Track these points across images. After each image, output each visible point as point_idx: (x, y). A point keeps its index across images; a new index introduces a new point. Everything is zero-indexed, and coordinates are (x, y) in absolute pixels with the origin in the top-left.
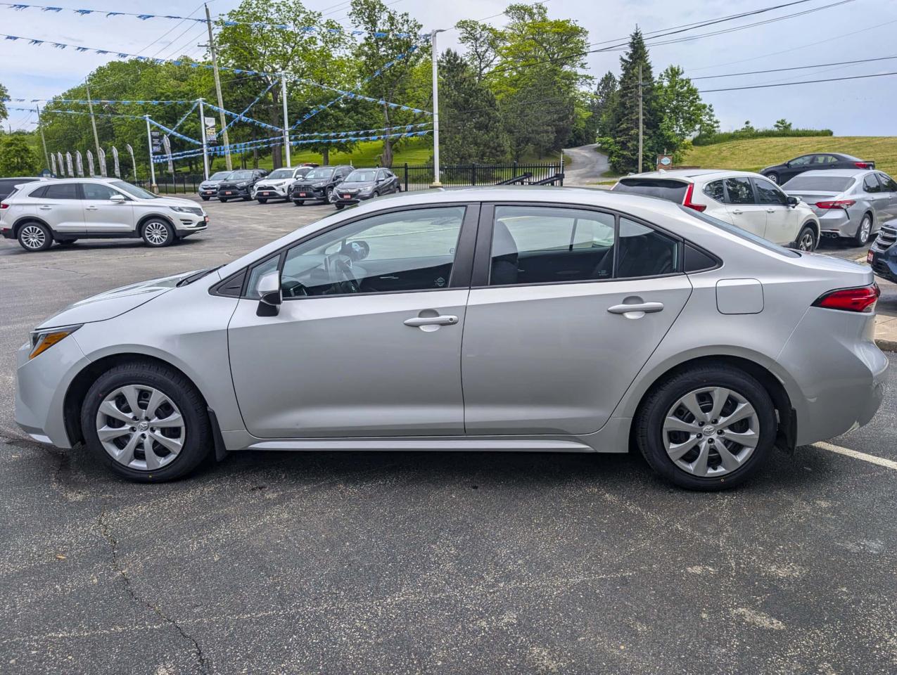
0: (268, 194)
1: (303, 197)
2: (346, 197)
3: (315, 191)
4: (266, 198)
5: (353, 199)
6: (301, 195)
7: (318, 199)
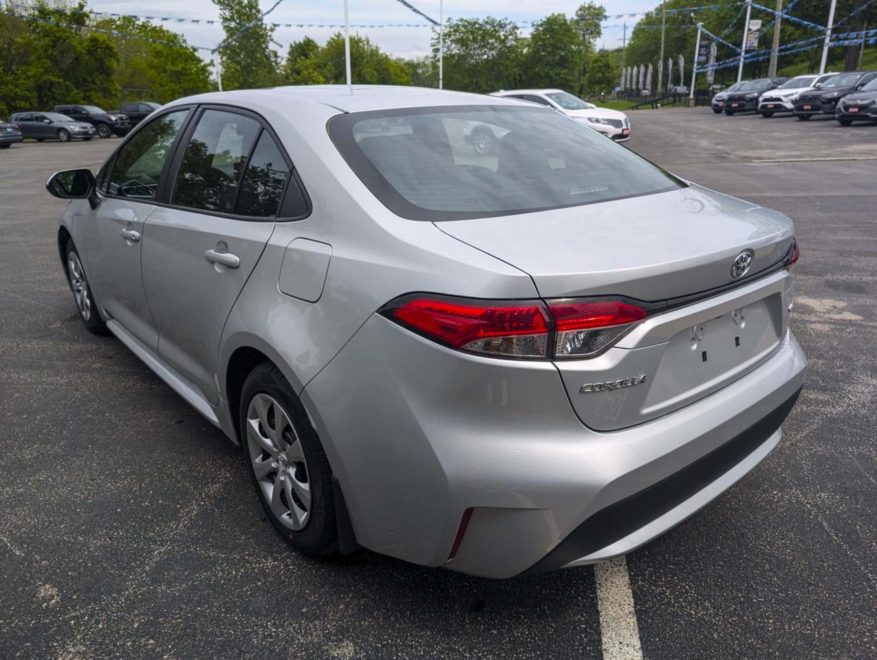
0: (772, 106)
1: (808, 110)
2: (851, 110)
3: (823, 103)
4: (772, 111)
5: (862, 113)
6: (806, 107)
7: (825, 113)
